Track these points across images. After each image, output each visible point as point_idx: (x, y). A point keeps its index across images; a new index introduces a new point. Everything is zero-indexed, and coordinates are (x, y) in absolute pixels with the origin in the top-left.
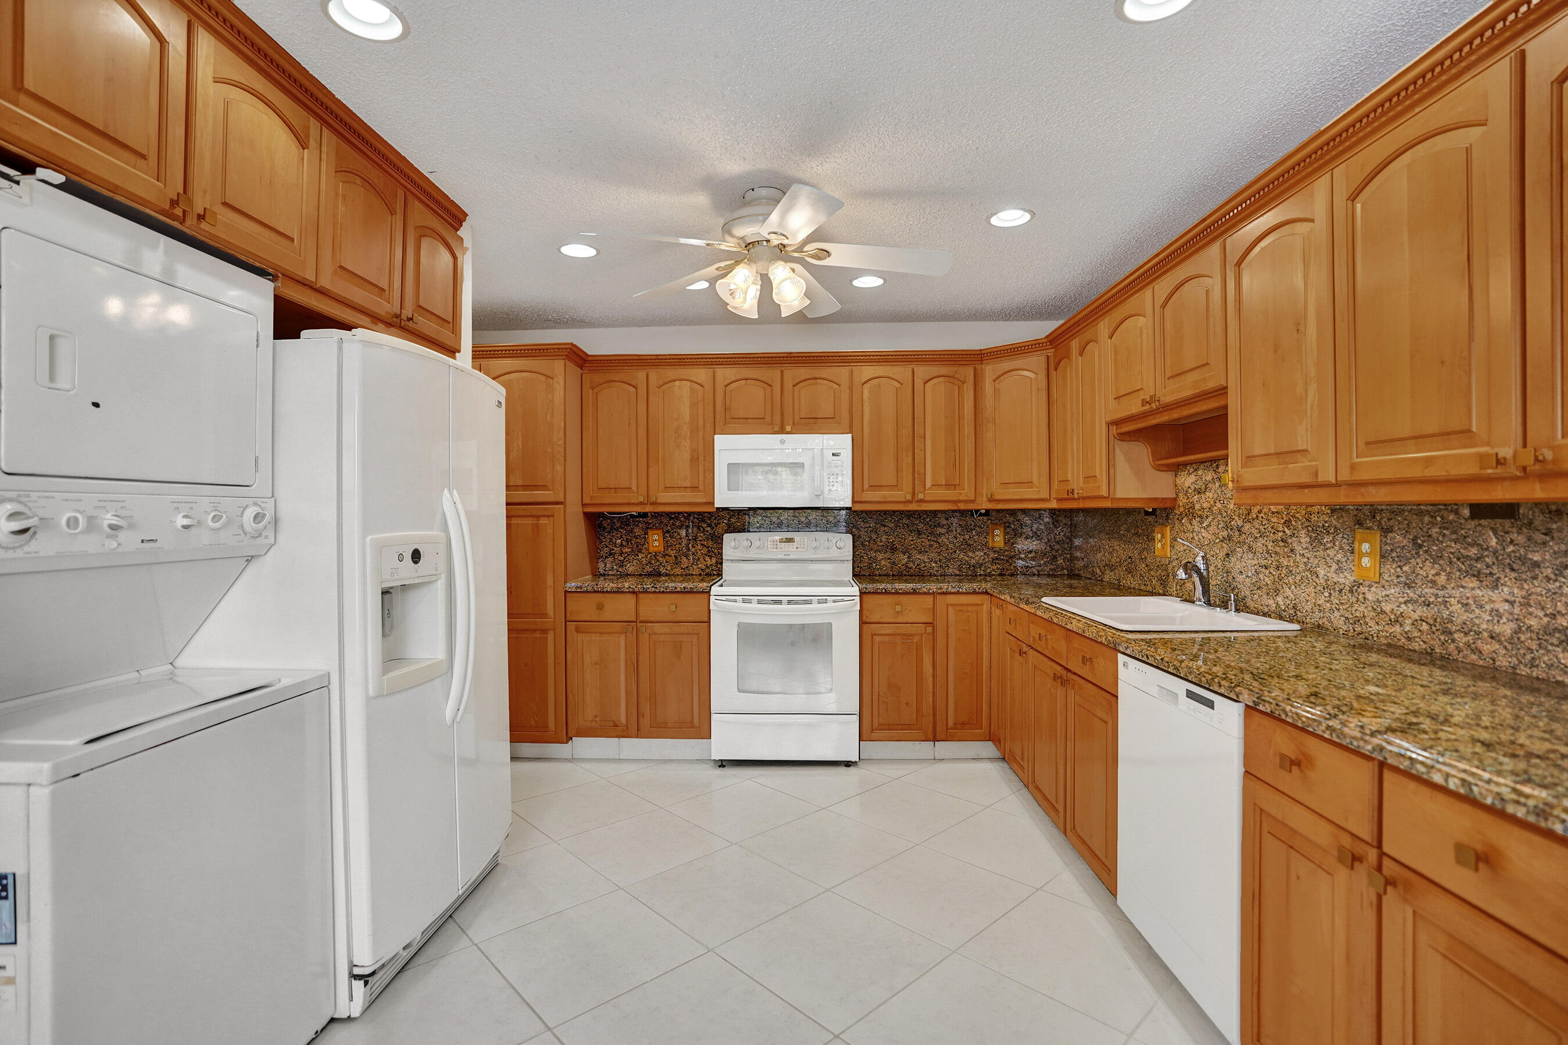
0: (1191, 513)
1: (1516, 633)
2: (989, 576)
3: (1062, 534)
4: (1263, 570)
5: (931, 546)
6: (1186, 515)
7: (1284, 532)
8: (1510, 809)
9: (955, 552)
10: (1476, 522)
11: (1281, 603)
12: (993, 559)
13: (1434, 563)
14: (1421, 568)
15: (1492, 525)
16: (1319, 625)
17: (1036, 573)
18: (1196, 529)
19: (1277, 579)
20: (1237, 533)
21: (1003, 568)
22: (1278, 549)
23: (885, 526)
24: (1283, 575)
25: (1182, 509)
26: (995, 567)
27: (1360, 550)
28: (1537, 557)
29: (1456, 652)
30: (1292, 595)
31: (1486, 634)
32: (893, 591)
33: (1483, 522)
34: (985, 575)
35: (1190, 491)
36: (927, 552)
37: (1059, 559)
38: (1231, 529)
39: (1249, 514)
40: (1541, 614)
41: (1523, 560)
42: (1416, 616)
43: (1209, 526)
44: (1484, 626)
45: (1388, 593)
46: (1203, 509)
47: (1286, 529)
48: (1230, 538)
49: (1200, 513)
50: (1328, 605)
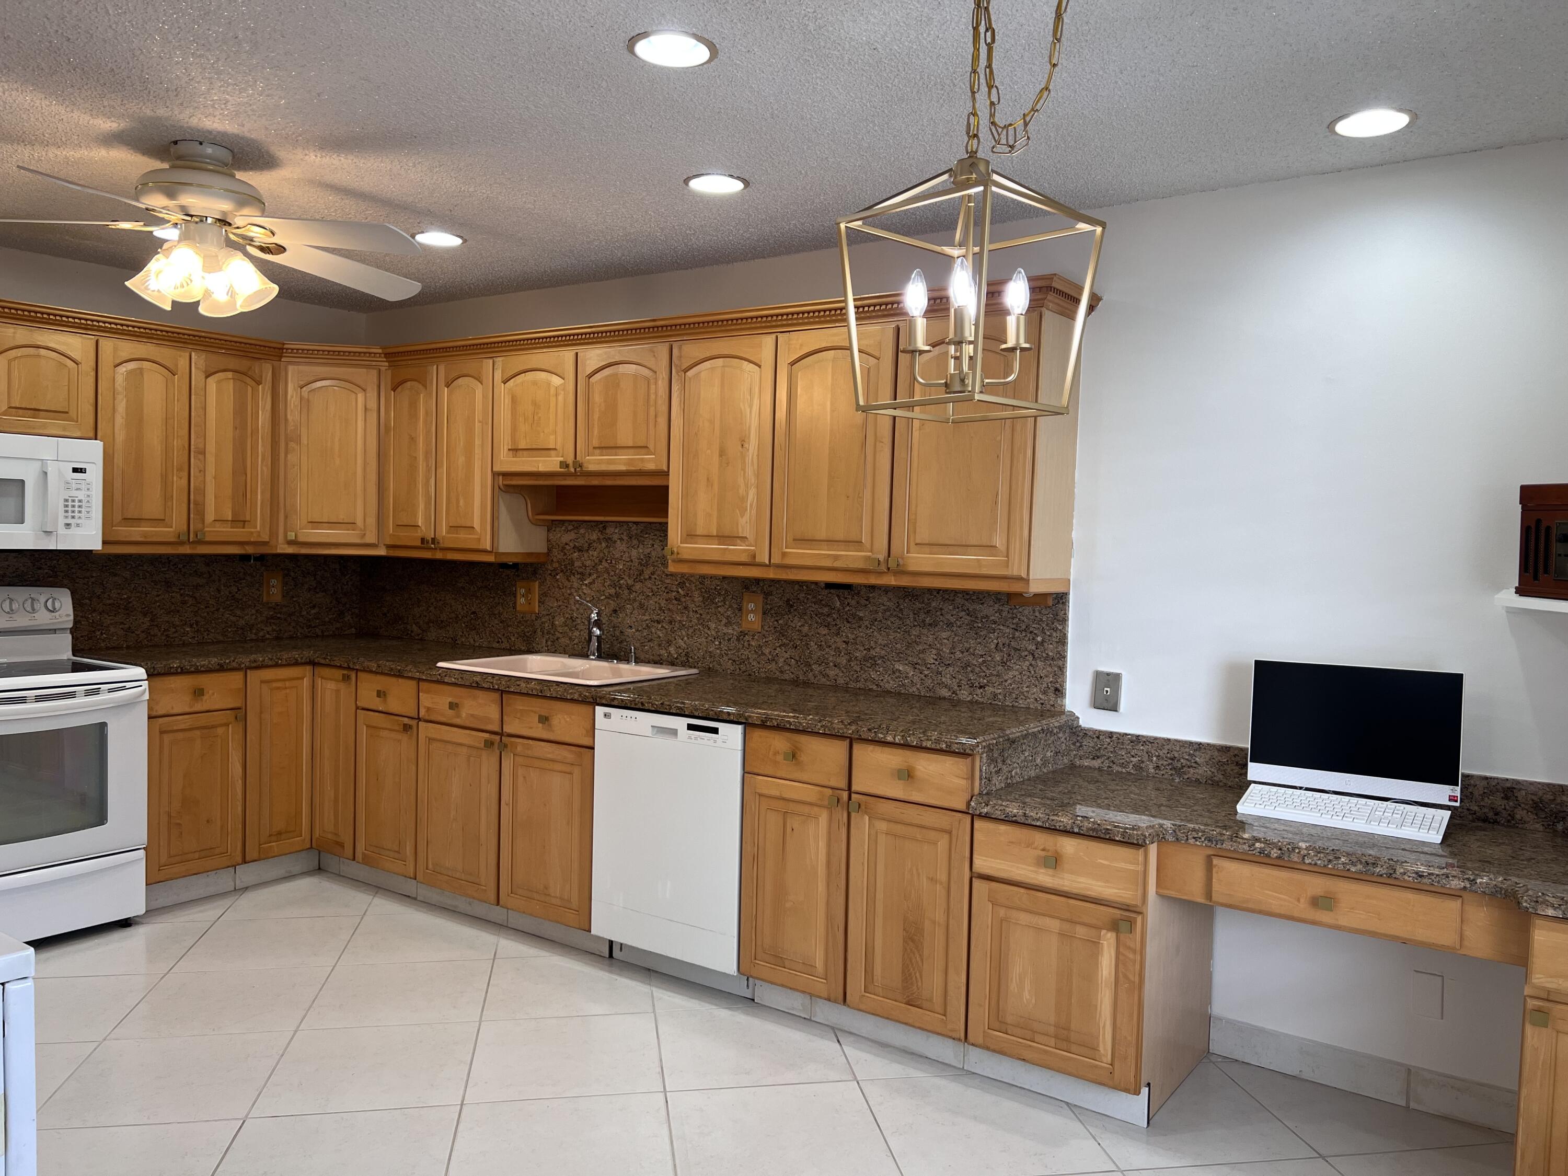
0: (568, 570)
1: (849, 661)
2: (263, 641)
3: (350, 583)
4: (656, 624)
5: (184, 603)
6: (562, 571)
7: (678, 592)
8: (924, 744)
9: (218, 610)
10: (827, 591)
11: (673, 652)
12: (268, 619)
13: (801, 618)
14: (792, 621)
15: (837, 593)
16: (710, 668)
17: (320, 634)
18: (575, 585)
19: (669, 632)
20: (626, 592)
21: (280, 630)
22: (671, 606)
23: (115, 575)
24: (675, 629)
25: (556, 565)
26: (269, 629)
27: (747, 609)
28: (861, 615)
29: (813, 678)
30: (684, 645)
31: (832, 664)
32: (192, 669)
33: (832, 591)
34: (257, 640)
35: (568, 547)
36: (178, 611)
37: (346, 614)
38: (620, 588)
39: (640, 574)
40: (862, 648)
41: (854, 615)
42: (787, 655)
43: (593, 582)
44: (831, 659)
45: (767, 640)
46: (586, 566)
47: (680, 590)
48: (617, 595)
49: (581, 570)
50: (718, 651)
